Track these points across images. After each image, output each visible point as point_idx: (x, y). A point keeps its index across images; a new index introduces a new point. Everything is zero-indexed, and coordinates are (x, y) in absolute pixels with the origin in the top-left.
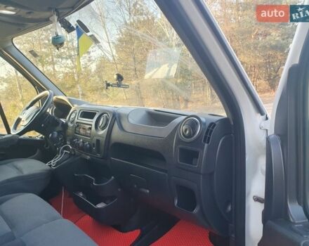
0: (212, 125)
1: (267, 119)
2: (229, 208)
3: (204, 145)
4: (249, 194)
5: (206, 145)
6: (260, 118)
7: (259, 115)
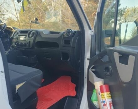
0: (75, 32)
1: (92, 32)
2: (79, 61)
3: (72, 38)
4: (86, 57)
5: (73, 38)
6: (90, 31)
7: (90, 30)
